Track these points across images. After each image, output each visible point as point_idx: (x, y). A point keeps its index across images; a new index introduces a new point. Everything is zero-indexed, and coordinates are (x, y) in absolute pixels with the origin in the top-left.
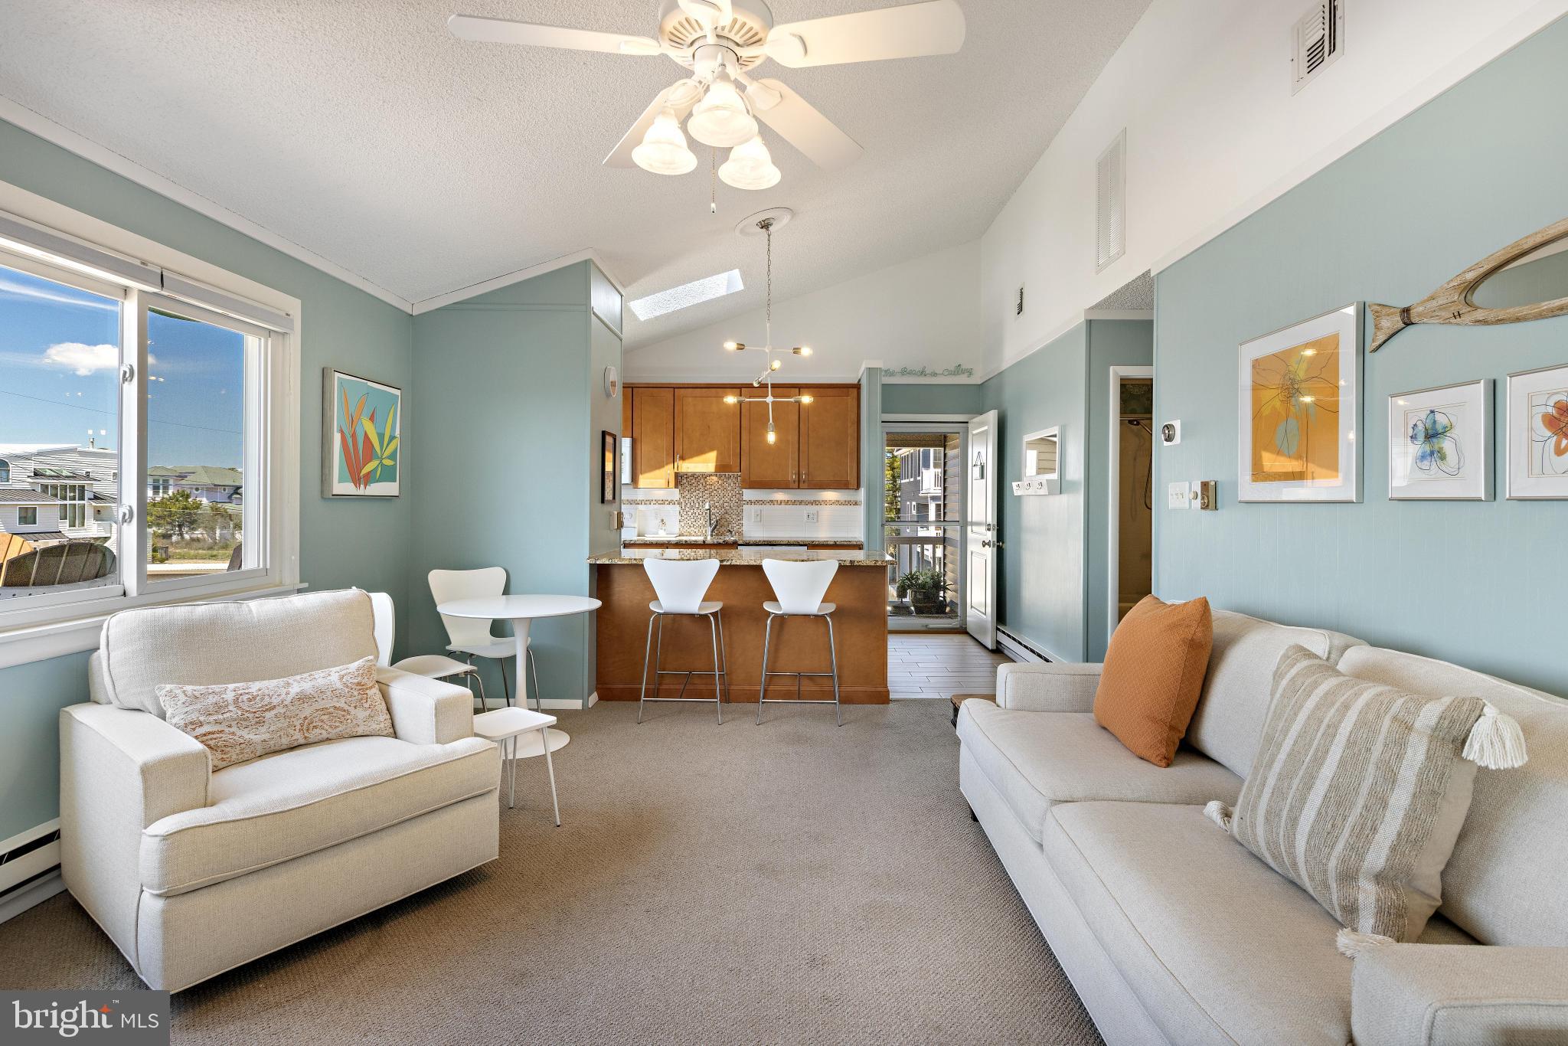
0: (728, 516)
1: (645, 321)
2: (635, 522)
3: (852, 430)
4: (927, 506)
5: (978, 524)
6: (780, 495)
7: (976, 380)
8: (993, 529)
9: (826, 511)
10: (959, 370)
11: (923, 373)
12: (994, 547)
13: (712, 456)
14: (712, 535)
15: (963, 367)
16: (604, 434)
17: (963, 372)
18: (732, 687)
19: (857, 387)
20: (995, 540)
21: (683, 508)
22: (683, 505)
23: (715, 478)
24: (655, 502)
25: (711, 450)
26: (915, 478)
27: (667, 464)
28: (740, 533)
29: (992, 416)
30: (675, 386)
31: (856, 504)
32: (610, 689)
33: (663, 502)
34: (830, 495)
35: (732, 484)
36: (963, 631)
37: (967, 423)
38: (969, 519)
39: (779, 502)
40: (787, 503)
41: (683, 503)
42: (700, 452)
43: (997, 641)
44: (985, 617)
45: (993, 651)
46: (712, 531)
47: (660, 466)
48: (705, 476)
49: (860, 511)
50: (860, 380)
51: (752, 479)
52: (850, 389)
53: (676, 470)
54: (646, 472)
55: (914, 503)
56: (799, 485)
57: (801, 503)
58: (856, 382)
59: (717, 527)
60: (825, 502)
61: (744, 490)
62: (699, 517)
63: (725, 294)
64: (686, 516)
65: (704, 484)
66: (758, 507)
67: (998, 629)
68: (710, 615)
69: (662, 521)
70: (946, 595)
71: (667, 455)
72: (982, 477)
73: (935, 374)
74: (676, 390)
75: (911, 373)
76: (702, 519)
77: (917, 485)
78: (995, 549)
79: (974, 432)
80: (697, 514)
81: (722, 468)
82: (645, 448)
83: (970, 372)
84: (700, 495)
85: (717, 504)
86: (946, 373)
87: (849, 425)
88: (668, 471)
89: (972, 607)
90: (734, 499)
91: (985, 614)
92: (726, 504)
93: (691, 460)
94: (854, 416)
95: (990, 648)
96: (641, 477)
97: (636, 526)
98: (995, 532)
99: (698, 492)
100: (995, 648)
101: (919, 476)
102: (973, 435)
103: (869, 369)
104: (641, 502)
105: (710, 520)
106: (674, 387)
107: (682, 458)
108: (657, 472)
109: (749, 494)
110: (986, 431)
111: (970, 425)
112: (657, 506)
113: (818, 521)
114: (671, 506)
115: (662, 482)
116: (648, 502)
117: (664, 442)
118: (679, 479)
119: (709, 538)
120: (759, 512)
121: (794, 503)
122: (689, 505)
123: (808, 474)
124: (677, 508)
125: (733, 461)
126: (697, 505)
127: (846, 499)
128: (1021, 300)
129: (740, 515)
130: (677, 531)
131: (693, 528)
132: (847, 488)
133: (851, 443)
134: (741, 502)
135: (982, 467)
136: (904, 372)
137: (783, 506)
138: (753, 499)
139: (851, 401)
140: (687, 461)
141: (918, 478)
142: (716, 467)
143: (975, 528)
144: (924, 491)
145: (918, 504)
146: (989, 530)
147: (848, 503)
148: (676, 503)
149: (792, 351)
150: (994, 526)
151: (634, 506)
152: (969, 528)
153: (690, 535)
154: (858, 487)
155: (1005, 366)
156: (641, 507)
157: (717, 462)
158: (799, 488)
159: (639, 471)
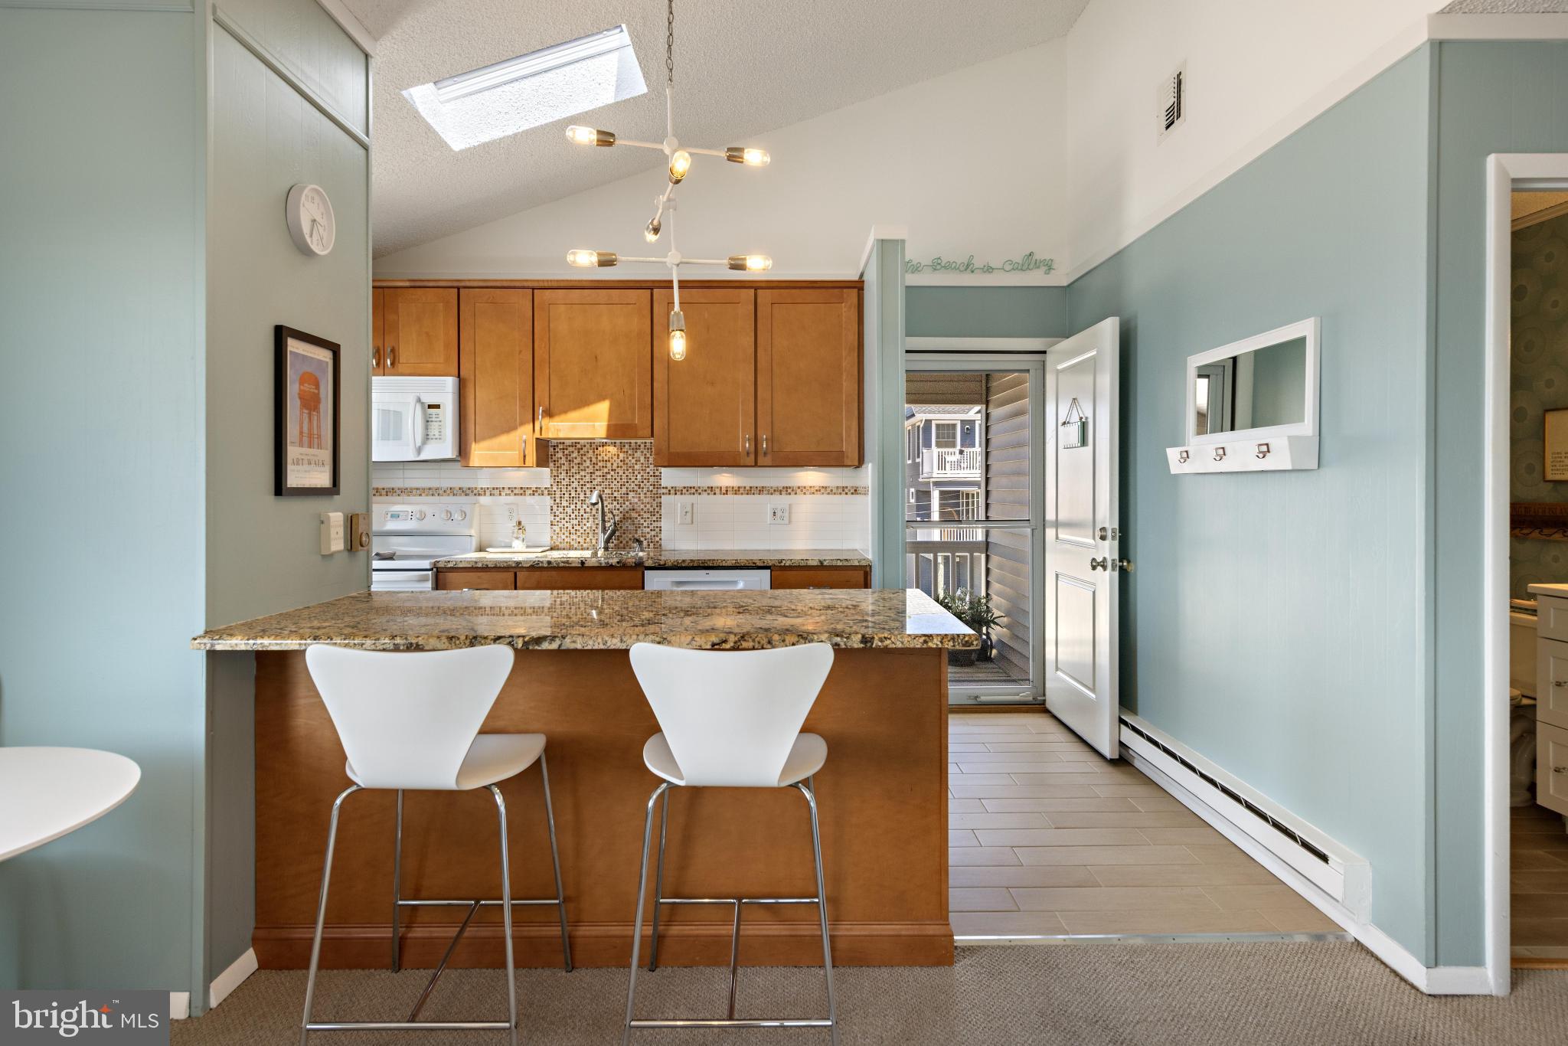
0: (636, 515)
1: (461, 151)
2: (470, 526)
3: (848, 362)
4: (928, 494)
5: (1070, 525)
6: (725, 478)
7: (1061, 278)
8: (1113, 538)
9: (804, 506)
10: (1030, 262)
11: (968, 267)
12: (1113, 569)
13: (603, 408)
14: (606, 549)
15: (1037, 256)
16: (280, 334)
17: (1037, 265)
18: (583, 931)
19: (858, 286)
20: (1116, 557)
21: (558, 501)
22: (558, 496)
23: (612, 450)
24: (509, 492)
25: (601, 398)
26: (914, 460)
27: (522, 424)
28: (658, 546)
29: (1108, 329)
30: (536, 285)
31: (856, 491)
32: (287, 939)
33: (523, 491)
34: (811, 477)
35: (642, 459)
36: (1039, 707)
37: (1044, 352)
38: (1050, 515)
39: (724, 491)
40: (737, 491)
41: (558, 493)
42: (582, 402)
43: (1121, 743)
44: (1093, 696)
45: (1112, 762)
46: (607, 541)
47: (511, 428)
48: (594, 445)
49: (866, 507)
50: (862, 275)
51: (672, 450)
52: (845, 290)
53: (537, 435)
54: (484, 439)
55: (912, 490)
56: (755, 459)
57: (761, 490)
58: (856, 278)
59: (618, 533)
60: (802, 489)
61: (663, 470)
62: (586, 516)
63: (611, 101)
64: (562, 516)
65: (594, 460)
66: (687, 499)
67: (1122, 721)
68: (496, 790)
69: (520, 523)
70: (990, 630)
71: (522, 407)
72: (1084, 442)
73: (989, 270)
74: (535, 291)
75: (949, 267)
76: (591, 520)
77: (916, 468)
78: (1116, 574)
79: (1060, 367)
80: (582, 512)
81: (619, 431)
82: (482, 396)
83: (1049, 266)
84: (588, 478)
85: (616, 494)
86: (1008, 267)
87: (844, 354)
88: (525, 435)
89: (1057, 669)
90: (647, 485)
91: (1093, 690)
92: (631, 494)
93: (563, 417)
94: (853, 338)
95: (1108, 755)
96: (473, 446)
97: (473, 532)
98: (1116, 543)
99: (583, 473)
100: (1117, 757)
101: (918, 457)
102: (1058, 372)
103: (883, 243)
104: (483, 492)
105: (604, 521)
106: (534, 288)
107: (549, 413)
108: (504, 439)
109: (671, 477)
110: (1093, 358)
111: (1050, 358)
112: (512, 498)
113: (790, 522)
114: (537, 497)
115: (515, 455)
116: (496, 492)
117: (515, 383)
118: (546, 453)
119: (600, 553)
120: (689, 509)
121: (749, 491)
122: (567, 495)
123: (771, 440)
124: (547, 500)
125: (640, 419)
126: (582, 497)
127: (840, 485)
128: (1179, 97)
129: (656, 513)
130: (546, 539)
131: (574, 537)
132: (841, 465)
133: (848, 385)
134: (657, 492)
135: (1084, 426)
136: (937, 265)
137: (730, 497)
138: (680, 484)
139: (847, 310)
140: (557, 418)
141: (917, 460)
142: (609, 427)
143: (1063, 535)
144: (925, 475)
145: (918, 492)
146: (1103, 538)
147: (843, 490)
148: (546, 492)
149: (723, 154)
150: (1113, 531)
151: (471, 498)
152: (1050, 533)
153: (571, 548)
154: (861, 462)
155: (1129, 237)
156: (484, 500)
157: (609, 420)
158: (756, 465)
159: (471, 435)
